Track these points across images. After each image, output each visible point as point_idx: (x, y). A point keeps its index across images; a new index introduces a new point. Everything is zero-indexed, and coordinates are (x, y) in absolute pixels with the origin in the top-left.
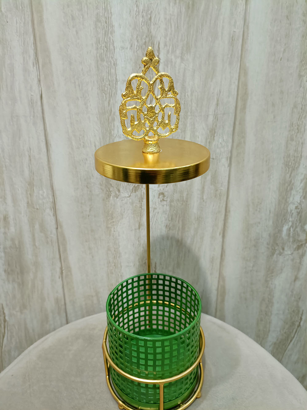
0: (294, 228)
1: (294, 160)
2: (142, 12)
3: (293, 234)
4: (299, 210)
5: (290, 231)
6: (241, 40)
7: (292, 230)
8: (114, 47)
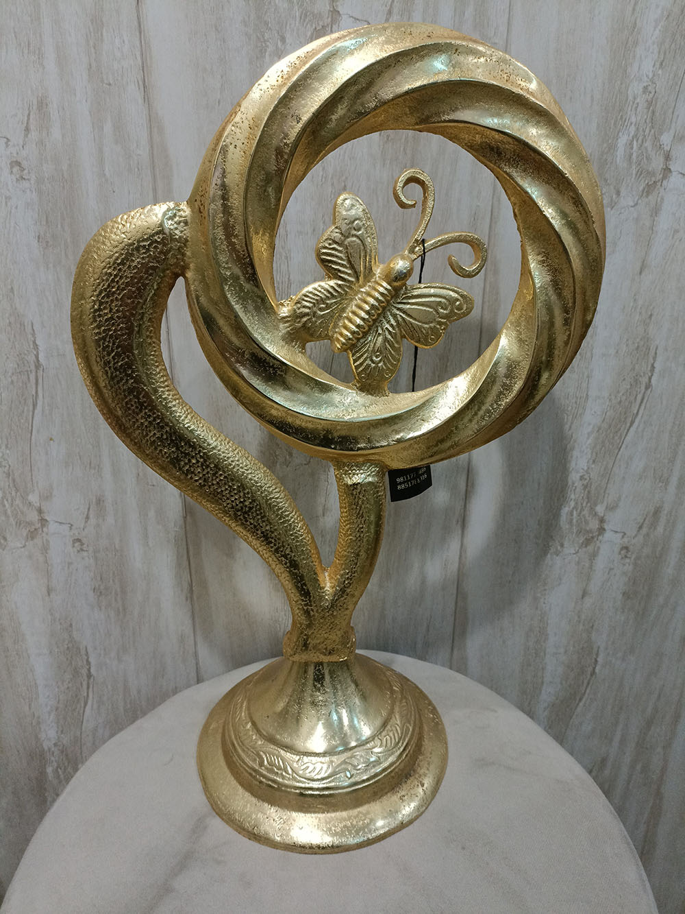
0: (579, 510)
1: (576, 402)
2: (332, 178)
3: (577, 521)
4: (587, 481)
5: (572, 515)
6: (488, 220)
7: (575, 512)
8: (286, 231)
